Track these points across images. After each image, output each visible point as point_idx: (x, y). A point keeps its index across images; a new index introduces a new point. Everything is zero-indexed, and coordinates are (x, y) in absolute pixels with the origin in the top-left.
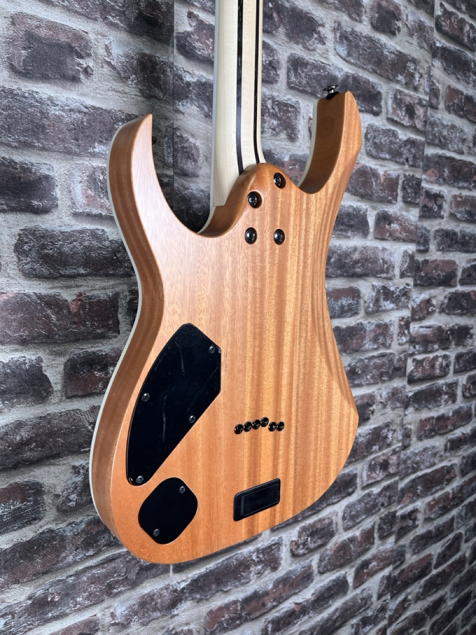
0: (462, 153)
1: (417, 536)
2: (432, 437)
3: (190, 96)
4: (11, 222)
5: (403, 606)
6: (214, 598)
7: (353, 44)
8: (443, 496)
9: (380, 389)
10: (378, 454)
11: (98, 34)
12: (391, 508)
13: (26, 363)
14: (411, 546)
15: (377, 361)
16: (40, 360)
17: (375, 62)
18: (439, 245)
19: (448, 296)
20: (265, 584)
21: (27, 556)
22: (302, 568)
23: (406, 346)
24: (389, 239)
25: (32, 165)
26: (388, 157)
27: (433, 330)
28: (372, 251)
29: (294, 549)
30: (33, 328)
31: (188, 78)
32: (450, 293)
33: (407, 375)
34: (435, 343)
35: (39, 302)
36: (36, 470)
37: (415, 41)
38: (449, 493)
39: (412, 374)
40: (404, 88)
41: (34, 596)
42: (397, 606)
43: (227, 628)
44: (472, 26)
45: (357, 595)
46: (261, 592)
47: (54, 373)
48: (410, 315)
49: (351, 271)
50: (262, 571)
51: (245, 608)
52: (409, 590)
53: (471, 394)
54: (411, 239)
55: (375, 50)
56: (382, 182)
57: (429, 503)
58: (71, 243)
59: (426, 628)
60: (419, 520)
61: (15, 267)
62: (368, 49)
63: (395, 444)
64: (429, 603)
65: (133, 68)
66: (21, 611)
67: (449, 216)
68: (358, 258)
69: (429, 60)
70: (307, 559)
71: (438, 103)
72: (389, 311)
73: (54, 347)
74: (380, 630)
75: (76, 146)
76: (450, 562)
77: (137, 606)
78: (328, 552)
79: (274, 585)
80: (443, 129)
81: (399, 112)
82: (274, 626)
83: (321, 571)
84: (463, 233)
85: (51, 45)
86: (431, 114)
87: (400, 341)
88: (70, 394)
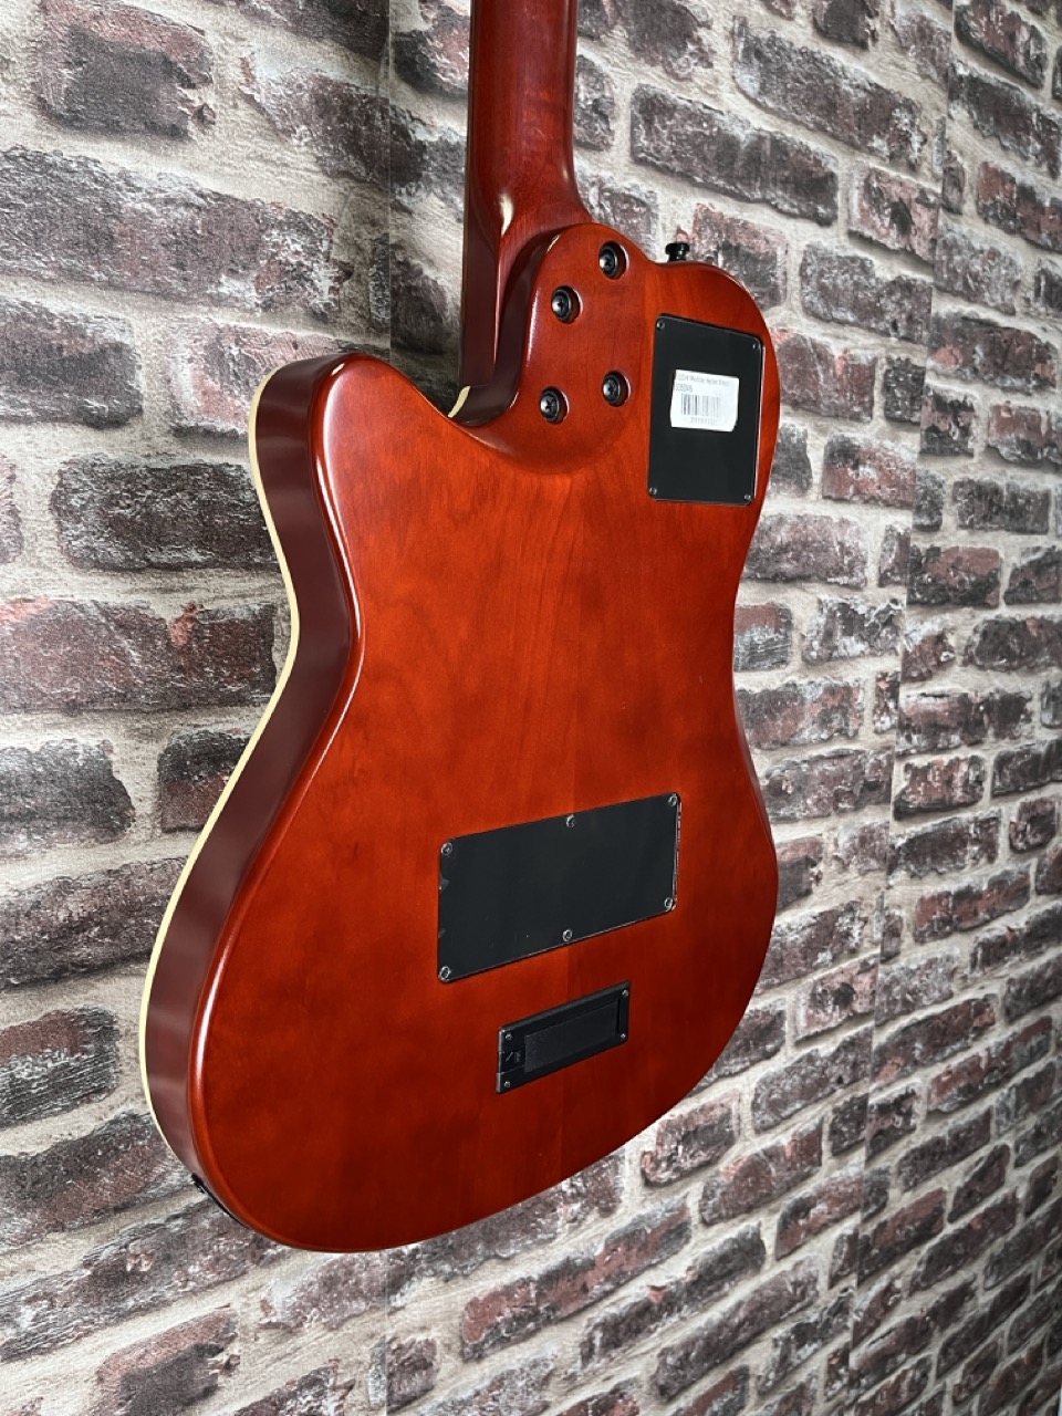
0: (1011, 313)
1: (913, 1151)
2: (948, 935)
3: (424, 173)
4: (43, 445)
5: (884, 1304)
6: (480, 1273)
7: (773, 67)
8: (967, 1065)
9: (834, 829)
10: (831, 971)
11: (227, 34)
12: (857, 1090)
13: (77, 754)
14: (900, 1173)
15: (828, 767)
16: (106, 748)
17: (821, 108)
18: (962, 516)
19: (981, 629)
20: (588, 1244)
21: (81, 1171)
22: (667, 1211)
23: (892, 737)
24: (855, 499)
25: (87, 320)
26: (850, 317)
27: (950, 703)
28: (817, 525)
29: (647, 1171)
30: (92, 678)
31: (420, 135)
32: (985, 621)
33: (893, 799)
34: (954, 730)
35: (103, 621)
36: (99, 985)
37: (910, 62)
38: (980, 1059)
39: (904, 797)
40: (887, 166)
41: (96, 1258)
42: (871, 1302)
43: (508, 1339)
44: (1034, 33)
45: (783, 1274)
46: (578, 1261)
47: (138, 777)
48: (899, 669)
49: (771, 569)
50: (581, 1216)
51: (545, 1296)
52: (896, 1269)
53: (1027, 843)
54: (901, 502)
55: (822, 81)
56: (839, 373)
57: (938, 1079)
58: (171, 494)
59: (933, 1352)
60: (918, 1116)
61: (52, 544)
62: (806, 78)
63: (867, 950)
64: (937, 1298)
65: (302, 111)
66: (69, 1292)
67: (984, 452)
68: (785, 541)
69: (942, 105)
70: (677, 1192)
71: (962, 201)
72: (853, 658)
73: (137, 721)
74: (835, 1354)
75: (179, 279)
76: (981, 1209)
77: (316, 1287)
78: (721, 1179)
79: (607, 1246)
80: (972, 257)
81: (876, 218)
82: (607, 1336)
83: (707, 1219)
84: (1012, 489)
85: (124, 59)
86: (946, 225)
87: (878, 724)
88: (171, 823)
